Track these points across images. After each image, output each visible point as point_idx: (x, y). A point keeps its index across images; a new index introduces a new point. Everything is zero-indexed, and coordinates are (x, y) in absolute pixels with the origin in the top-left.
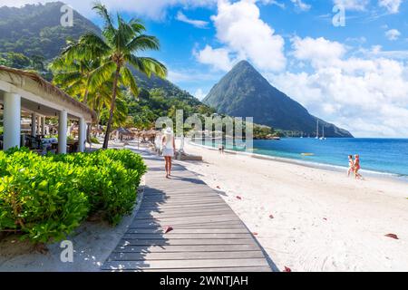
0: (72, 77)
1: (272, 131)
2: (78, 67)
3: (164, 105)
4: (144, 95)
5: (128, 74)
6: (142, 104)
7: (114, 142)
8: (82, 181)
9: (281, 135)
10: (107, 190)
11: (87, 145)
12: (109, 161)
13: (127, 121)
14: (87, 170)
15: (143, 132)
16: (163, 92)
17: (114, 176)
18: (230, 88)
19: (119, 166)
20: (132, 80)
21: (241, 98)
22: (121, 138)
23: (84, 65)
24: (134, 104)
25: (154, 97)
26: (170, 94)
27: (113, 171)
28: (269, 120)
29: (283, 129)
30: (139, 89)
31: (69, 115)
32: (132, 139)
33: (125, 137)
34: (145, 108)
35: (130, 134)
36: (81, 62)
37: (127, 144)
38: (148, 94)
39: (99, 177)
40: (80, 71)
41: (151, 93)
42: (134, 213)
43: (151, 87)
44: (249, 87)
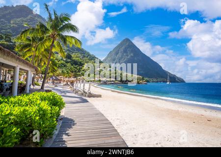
0: (26, 46)
1: (143, 79)
2: (30, 40)
3: (80, 63)
4: (69, 57)
5: (59, 45)
6: (67, 62)
7: (49, 85)
8: (17, 117)
9: (148, 81)
10: (35, 122)
11: (32, 87)
12: (38, 102)
13: (58, 72)
14: (22, 109)
15: (67, 79)
16: (80, 55)
17: (41, 112)
18: (119, 54)
19: (45, 105)
20: (61, 48)
21: (125, 59)
22: (53, 83)
23: (34, 40)
24: (62, 62)
25: (74, 58)
26: (84, 57)
27: (40, 109)
28: (142, 72)
29: (149, 78)
30: (66, 53)
31: (20, 69)
32: (60, 83)
33: (55, 82)
34: (69, 65)
35: (59, 80)
36: (32, 38)
37: (56, 86)
38: (71, 56)
39: (30, 114)
40: (31, 43)
41: (72, 56)
42: (54, 137)
43: (73, 53)
44: (130, 54)
